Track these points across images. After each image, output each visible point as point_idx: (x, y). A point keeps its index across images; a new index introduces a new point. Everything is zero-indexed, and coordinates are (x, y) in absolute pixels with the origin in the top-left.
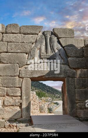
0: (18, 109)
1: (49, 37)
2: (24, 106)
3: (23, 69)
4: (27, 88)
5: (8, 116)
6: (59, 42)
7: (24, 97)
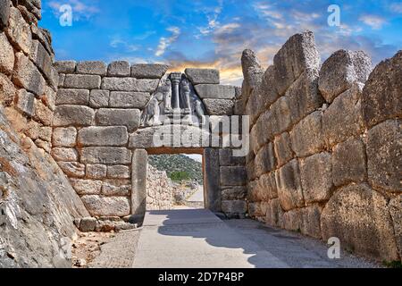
0: (125, 200)
1: (177, 82)
3: (134, 134)
5: (108, 211)
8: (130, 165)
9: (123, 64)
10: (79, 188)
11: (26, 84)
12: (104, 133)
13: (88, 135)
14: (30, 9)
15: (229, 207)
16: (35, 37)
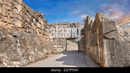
4: (65, 42)
5: (59, 51)
7: (64, 45)
8: (63, 42)
9: (61, 23)
10: (54, 47)
11: (43, 29)
14: (42, 17)
16: (43, 21)
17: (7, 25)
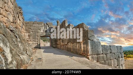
0: (37, 45)
1: (45, 25)
2: (38, 44)
3: (38, 34)
4: (39, 39)
5: (34, 47)
6: (48, 26)
7: (38, 42)
8: (37, 39)
10: (29, 43)
11: (21, 26)
12: (33, 34)
13: (30, 34)
14: (22, 14)
15: (54, 46)
16: (22, 18)
17: (2, 17)
